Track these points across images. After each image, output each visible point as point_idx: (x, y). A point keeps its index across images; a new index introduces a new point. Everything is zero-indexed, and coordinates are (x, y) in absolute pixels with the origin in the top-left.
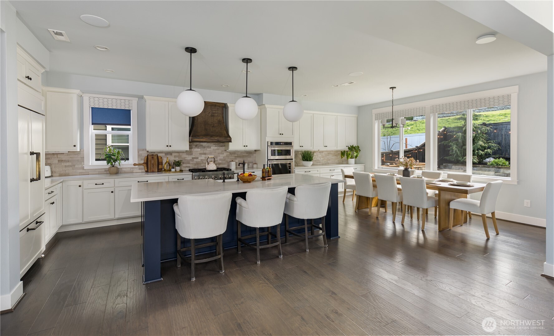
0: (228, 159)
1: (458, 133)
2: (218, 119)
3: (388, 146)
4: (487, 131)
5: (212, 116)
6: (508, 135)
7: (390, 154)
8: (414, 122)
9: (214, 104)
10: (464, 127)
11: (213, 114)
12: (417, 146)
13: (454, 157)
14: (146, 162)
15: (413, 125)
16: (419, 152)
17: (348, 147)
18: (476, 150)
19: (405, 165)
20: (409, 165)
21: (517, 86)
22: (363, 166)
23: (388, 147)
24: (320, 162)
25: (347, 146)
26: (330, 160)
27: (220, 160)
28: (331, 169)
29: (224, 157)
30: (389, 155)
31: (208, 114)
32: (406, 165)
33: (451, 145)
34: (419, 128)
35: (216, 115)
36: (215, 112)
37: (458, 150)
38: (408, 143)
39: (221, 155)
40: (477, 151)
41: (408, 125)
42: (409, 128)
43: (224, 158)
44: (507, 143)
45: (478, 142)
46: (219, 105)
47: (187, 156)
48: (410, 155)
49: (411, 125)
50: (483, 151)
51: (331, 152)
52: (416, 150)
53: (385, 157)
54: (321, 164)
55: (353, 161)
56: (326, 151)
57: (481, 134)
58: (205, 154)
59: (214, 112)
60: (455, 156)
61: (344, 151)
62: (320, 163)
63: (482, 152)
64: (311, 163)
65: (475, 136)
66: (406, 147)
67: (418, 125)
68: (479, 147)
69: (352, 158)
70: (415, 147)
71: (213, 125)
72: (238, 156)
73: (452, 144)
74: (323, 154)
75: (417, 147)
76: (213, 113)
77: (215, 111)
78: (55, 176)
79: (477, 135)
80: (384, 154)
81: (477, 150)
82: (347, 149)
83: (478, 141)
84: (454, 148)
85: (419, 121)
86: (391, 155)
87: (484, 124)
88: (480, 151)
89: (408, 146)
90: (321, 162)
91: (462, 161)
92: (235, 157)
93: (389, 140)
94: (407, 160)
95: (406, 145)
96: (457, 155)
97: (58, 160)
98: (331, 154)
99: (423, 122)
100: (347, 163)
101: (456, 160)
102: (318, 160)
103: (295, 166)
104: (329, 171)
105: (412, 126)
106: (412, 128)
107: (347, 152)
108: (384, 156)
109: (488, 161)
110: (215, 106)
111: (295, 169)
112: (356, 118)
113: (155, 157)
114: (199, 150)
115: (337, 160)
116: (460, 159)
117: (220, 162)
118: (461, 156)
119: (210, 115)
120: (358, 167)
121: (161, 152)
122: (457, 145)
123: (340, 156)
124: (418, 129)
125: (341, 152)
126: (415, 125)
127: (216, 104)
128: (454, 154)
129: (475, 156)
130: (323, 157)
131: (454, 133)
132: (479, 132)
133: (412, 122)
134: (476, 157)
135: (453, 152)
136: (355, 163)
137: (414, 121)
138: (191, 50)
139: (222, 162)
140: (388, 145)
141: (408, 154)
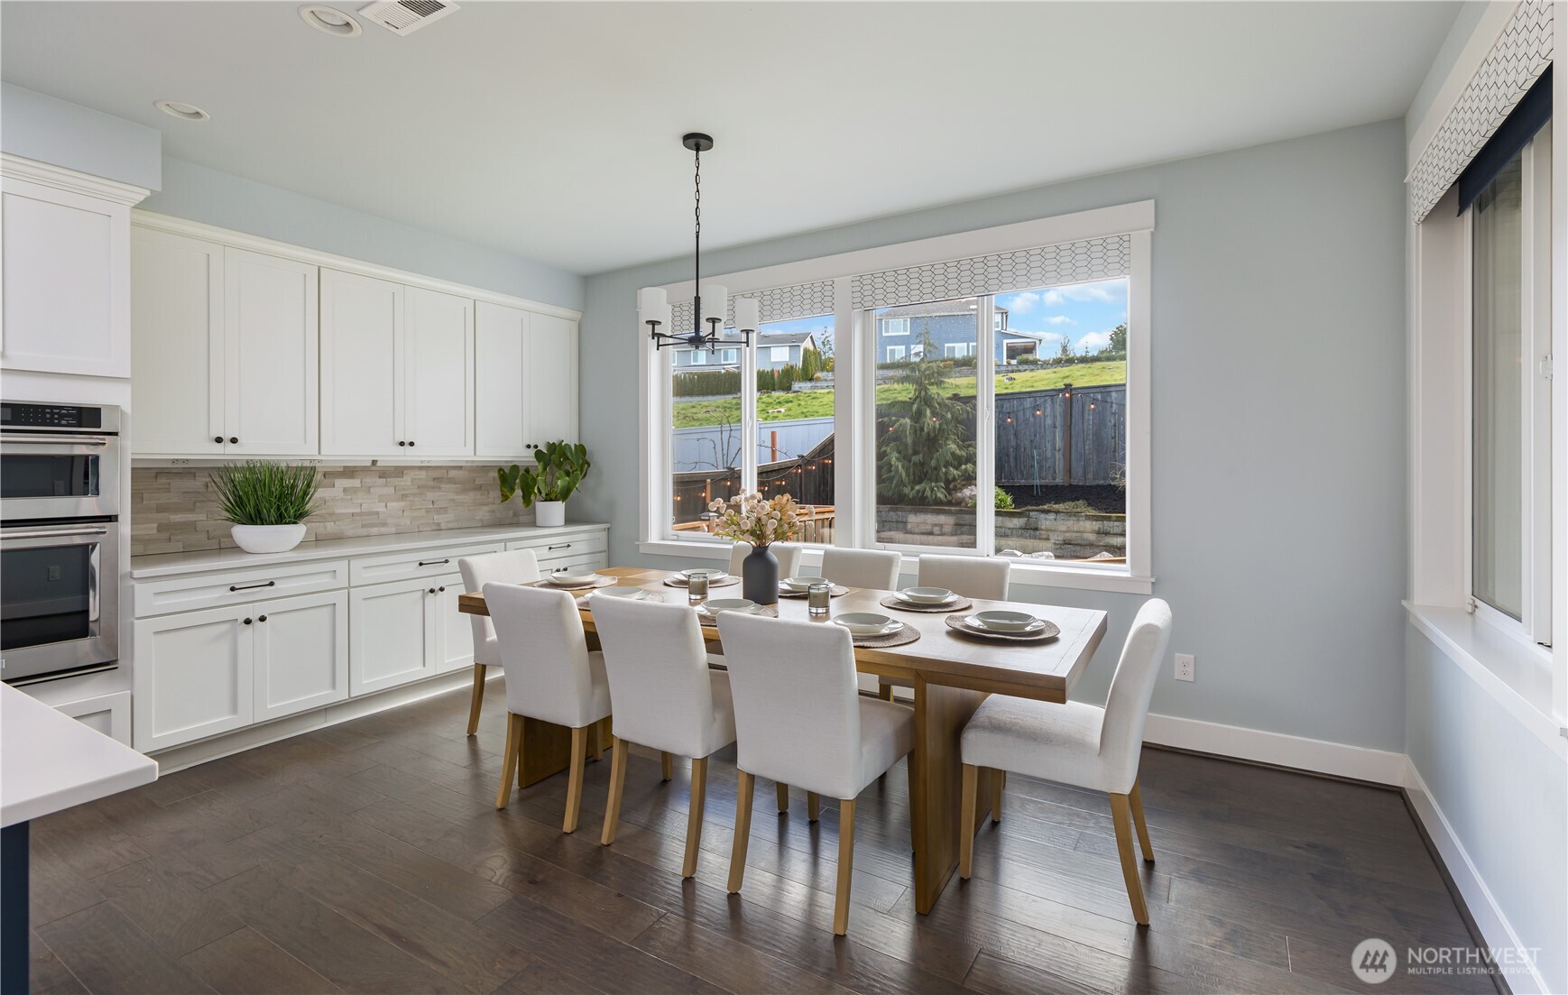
1: (902, 420)
3: (723, 455)
4: (965, 416)
6: (1004, 429)
7: (725, 479)
8: (793, 394)
10: (913, 403)
12: (800, 454)
13: (893, 486)
15: (791, 402)
16: (808, 473)
17: (532, 452)
18: (942, 465)
19: (752, 533)
20: (769, 530)
21: (1153, 201)
22: (601, 530)
23: (725, 457)
24: (384, 525)
25: (529, 446)
26: (444, 510)
28: (424, 556)
30: (723, 483)
32: (758, 533)
33: (885, 451)
34: (805, 410)
37: (903, 467)
38: (778, 447)
40: (944, 470)
41: (780, 403)
42: (783, 410)
44: (1004, 448)
45: (946, 445)
48: (784, 483)
49: (787, 402)
50: (957, 469)
51: (452, 473)
52: (800, 466)
53: (711, 491)
54: (393, 530)
55: (558, 508)
56: (421, 468)
57: (953, 424)
60: (895, 482)
61: (515, 468)
62: (384, 530)
63: (955, 472)
64: (297, 532)
65: (939, 429)
66: (774, 458)
67: (803, 403)
68: (949, 457)
69: (553, 496)
70: (797, 458)
73: (889, 450)
74: (406, 481)
75: (803, 457)
79: (945, 427)
80: (709, 480)
81: (946, 467)
82: (528, 457)
83: (945, 442)
84: (893, 460)
85: (805, 393)
86: (729, 483)
87: (956, 397)
88: (951, 469)
89: (778, 454)
90: (390, 521)
91: (911, 496)
93: (726, 435)
94: (763, 508)
95: (773, 452)
96: (902, 483)
98: (452, 481)
99: (814, 395)
100: (533, 524)
101: (895, 496)
102: (370, 514)
103: (139, 558)
104: (412, 570)
105: (790, 405)
106: (790, 410)
107: (527, 471)
108: (709, 488)
109: (968, 494)
111: (129, 583)
112: (574, 326)
115: (486, 508)
116: (907, 490)
118: (909, 483)
120: (577, 537)
122: (899, 452)
123: (495, 494)
124: (803, 413)
125: (501, 470)
126: (796, 403)
128: (894, 476)
129: (941, 481)
130: (404, 497)
131: (893, 418)
132: (949, 416)
133: (790, 395)
134: (943, 485)
135: (890, 471)
136: (570, 520)
137: (795, 392)
140: (725, 452)
141: (777, 480)
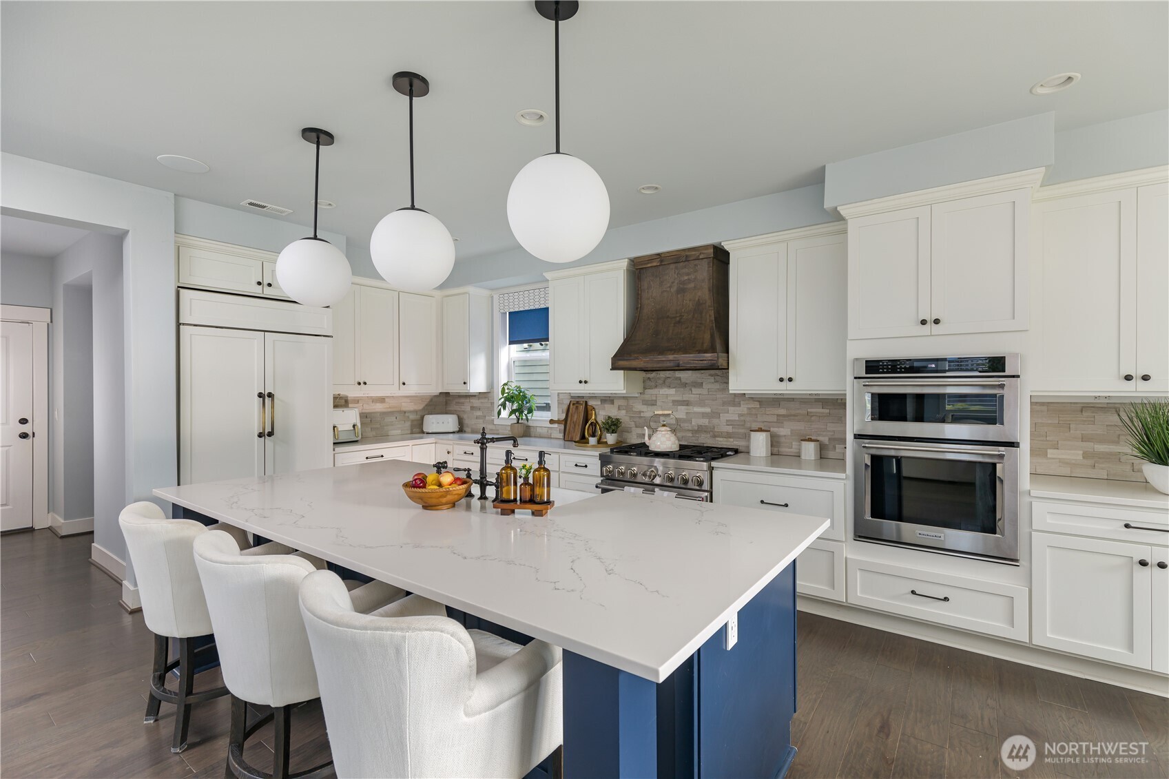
0: (755, 421)
2: (697, 299)
5: (681, 291)
9: (684, 254)
11: (681, 286)
14: (563, 416)
27: (729, 423)
29: (740, 415)
31: (668, 289)
35: (692, 285)
36: (689, 279)
39: (731, 409)
43: (742, 418)
46: (697, 253)
47: (644, 408)
58: (686, 403)
59: (686, 278)
71: (678, 319)
72: (791, 415)
76: (683, 283)
77: (688, 274)
78: (468, 433)
92: (778, 415)
97: (471, 407)
110: (687, 259)
111: (1027, 499)
113: (582, 408)
114: (672, 391)
117: (730, 429)
119: (674, 289)
121: (594, 397)
127: (688, 253)
138: (318, 136)
139: (734, 430)
